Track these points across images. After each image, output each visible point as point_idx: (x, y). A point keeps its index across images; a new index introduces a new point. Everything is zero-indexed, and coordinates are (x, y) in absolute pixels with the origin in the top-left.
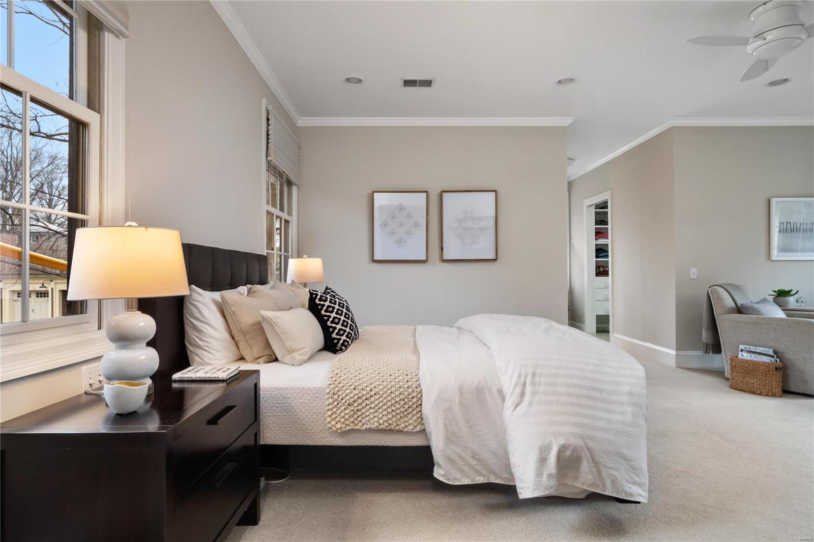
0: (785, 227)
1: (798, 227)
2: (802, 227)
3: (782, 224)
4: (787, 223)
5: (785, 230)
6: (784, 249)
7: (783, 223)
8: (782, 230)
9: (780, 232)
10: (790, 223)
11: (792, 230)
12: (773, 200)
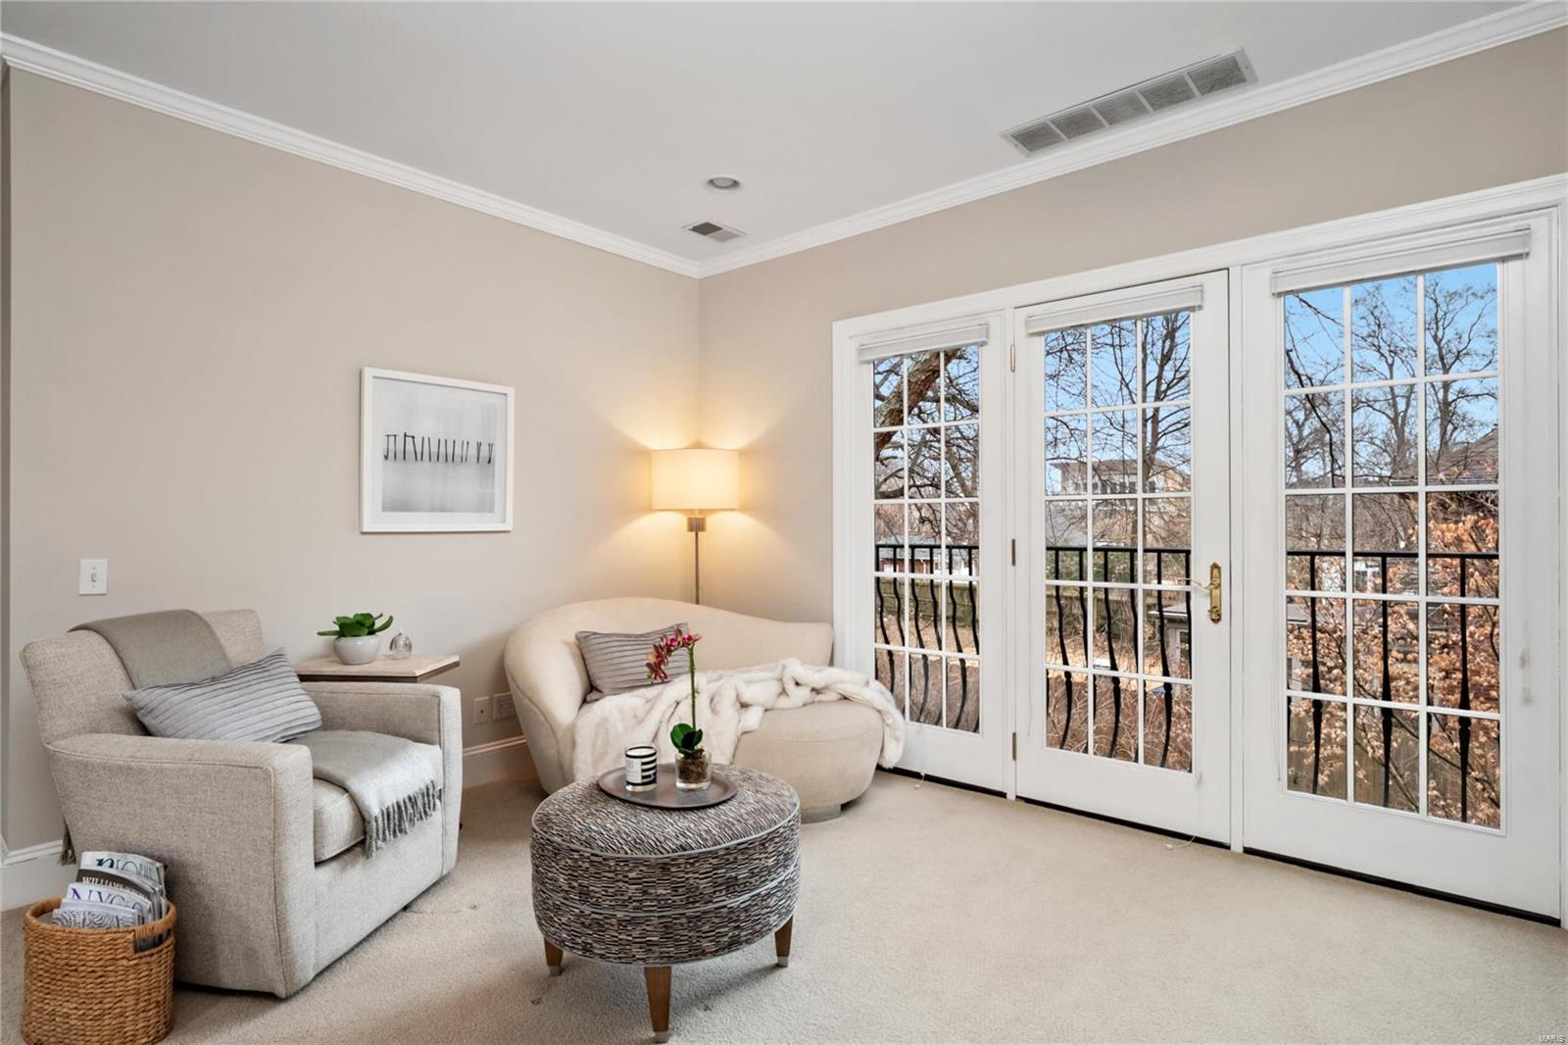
0: (400, 447)
1: (434, 450)
2: (442, 449)
3: (392, 438)
4: (405, 436)
5: (400, 455)
6: (397, 504)
7: (395, 436)
8: (391, 455)
9: (386, 457)
10: (413, 437)
11: (419, 457)
12: (369, 373)
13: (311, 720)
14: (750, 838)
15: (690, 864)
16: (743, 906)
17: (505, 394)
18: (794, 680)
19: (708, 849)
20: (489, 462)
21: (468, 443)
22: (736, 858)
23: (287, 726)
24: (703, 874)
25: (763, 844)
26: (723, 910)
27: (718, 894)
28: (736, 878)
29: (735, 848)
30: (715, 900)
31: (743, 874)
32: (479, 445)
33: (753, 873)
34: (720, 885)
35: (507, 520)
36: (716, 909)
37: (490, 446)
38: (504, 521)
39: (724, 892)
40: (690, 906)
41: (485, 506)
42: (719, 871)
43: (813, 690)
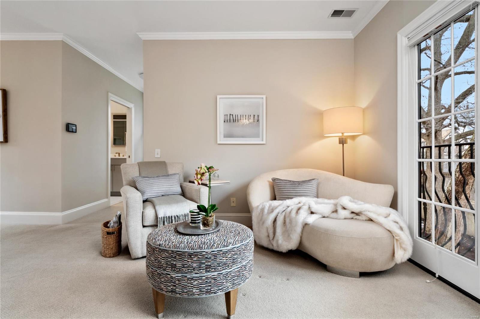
0: (229, 118)
3: (226, 116)
4: (230, 115)
5: (229, 121)
6: (228, 135)
7: (227, 115)
8: (226, 121)
9: (225, 122)
10: (232, 115)
11: (234, 121)
12: (218, 97)
13: (177, 191)
14: (184, 250)
15: (160, 252)
16: (177, 278)
17: (263, 98)
18: (342, 206)
19: (166, 249)
20: (258, 121)
21: (250, 115)
22: (175, 256)
23: (166, 191)
24: (162, 257)
25: (190, 256)
26: (168, 276)
27: (168, 268)
28: (175, 265)
29: (176, 252)
30: (167, 270)
31: (179, 265)
32: (254, 116)
33: (184, 266)
34: (169, 265)
35: (264, 140)
36: (166, 274)
37: (258, 116)
38: (263, 141)
39: (170, 269)
40: (159, 269)
41: (257, 136)
42: (169, 259)
43: (353, 213)
